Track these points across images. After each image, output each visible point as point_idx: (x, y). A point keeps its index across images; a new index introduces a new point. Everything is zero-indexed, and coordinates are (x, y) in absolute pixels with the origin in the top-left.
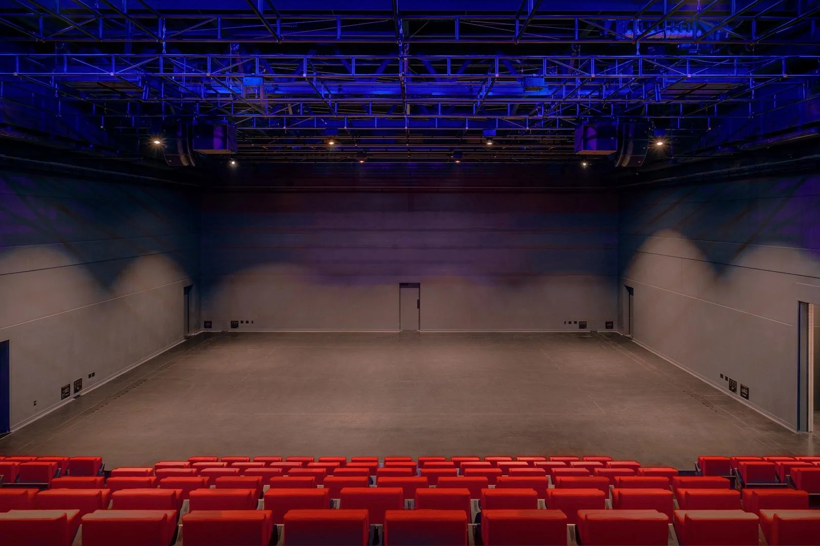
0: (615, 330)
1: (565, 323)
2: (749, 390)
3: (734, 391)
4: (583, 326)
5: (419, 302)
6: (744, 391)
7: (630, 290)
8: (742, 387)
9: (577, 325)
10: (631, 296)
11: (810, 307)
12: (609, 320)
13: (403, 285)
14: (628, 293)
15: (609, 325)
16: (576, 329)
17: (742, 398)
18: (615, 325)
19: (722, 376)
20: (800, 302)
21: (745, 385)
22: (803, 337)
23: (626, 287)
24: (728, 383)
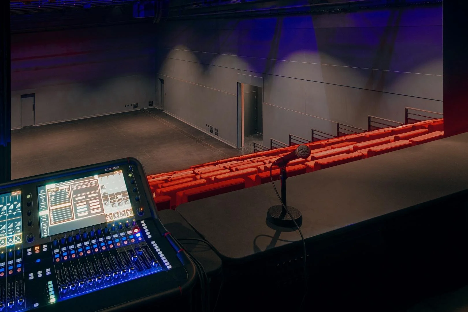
0: (154, 106)
1: (125, 106)
2: (219, 131)
3: (212, 132)
4: (136, 106)
5: (34, 106)
6: (216, 131)
7: (162, 81)
8: (215, 130)
9: (133, 106)
10: (163, 84)
11: (242, 85)
12: (150, 101)
13: (23, 96)
14: (161, 83)
15: (151, 104)
16: (131, 109)
17: (216, 135)
18: (154, 103)
19: (207, 125)
20: (238, 83)
21: (217, 128)
22: (239, 100)
23: (160, 79)
24: (209, 128)
